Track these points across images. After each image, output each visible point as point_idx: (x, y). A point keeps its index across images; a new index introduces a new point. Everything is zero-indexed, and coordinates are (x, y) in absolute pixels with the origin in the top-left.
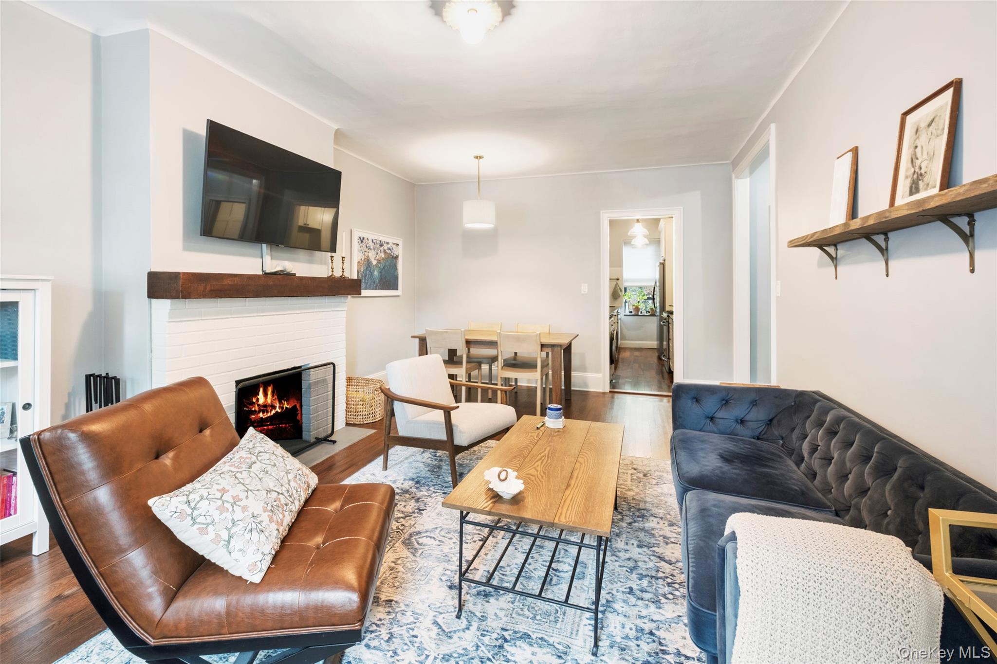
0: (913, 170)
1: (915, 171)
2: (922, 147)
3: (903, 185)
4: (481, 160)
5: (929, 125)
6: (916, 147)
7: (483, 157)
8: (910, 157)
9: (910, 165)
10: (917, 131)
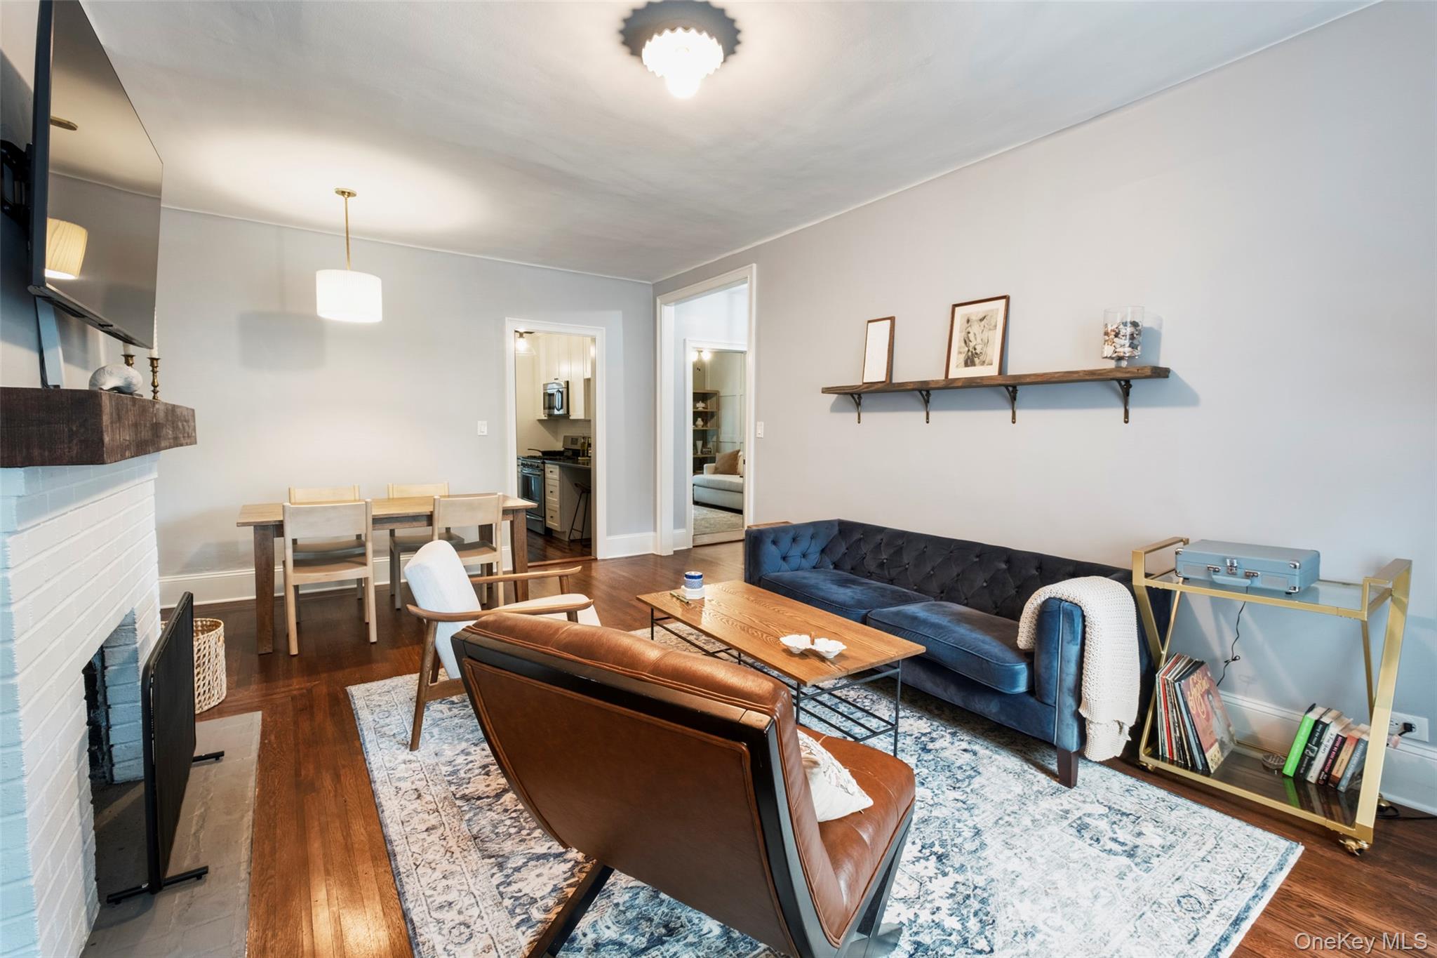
0: (967, 349)
1: (969, 350)
2: (975, 334)
3: (957, 359)
4: (350, 199)
5: (981, 320)
6: (969, 333)
7: (355, 195)
8: (962, 339)
9: (963, 344)
10: (968, 321)
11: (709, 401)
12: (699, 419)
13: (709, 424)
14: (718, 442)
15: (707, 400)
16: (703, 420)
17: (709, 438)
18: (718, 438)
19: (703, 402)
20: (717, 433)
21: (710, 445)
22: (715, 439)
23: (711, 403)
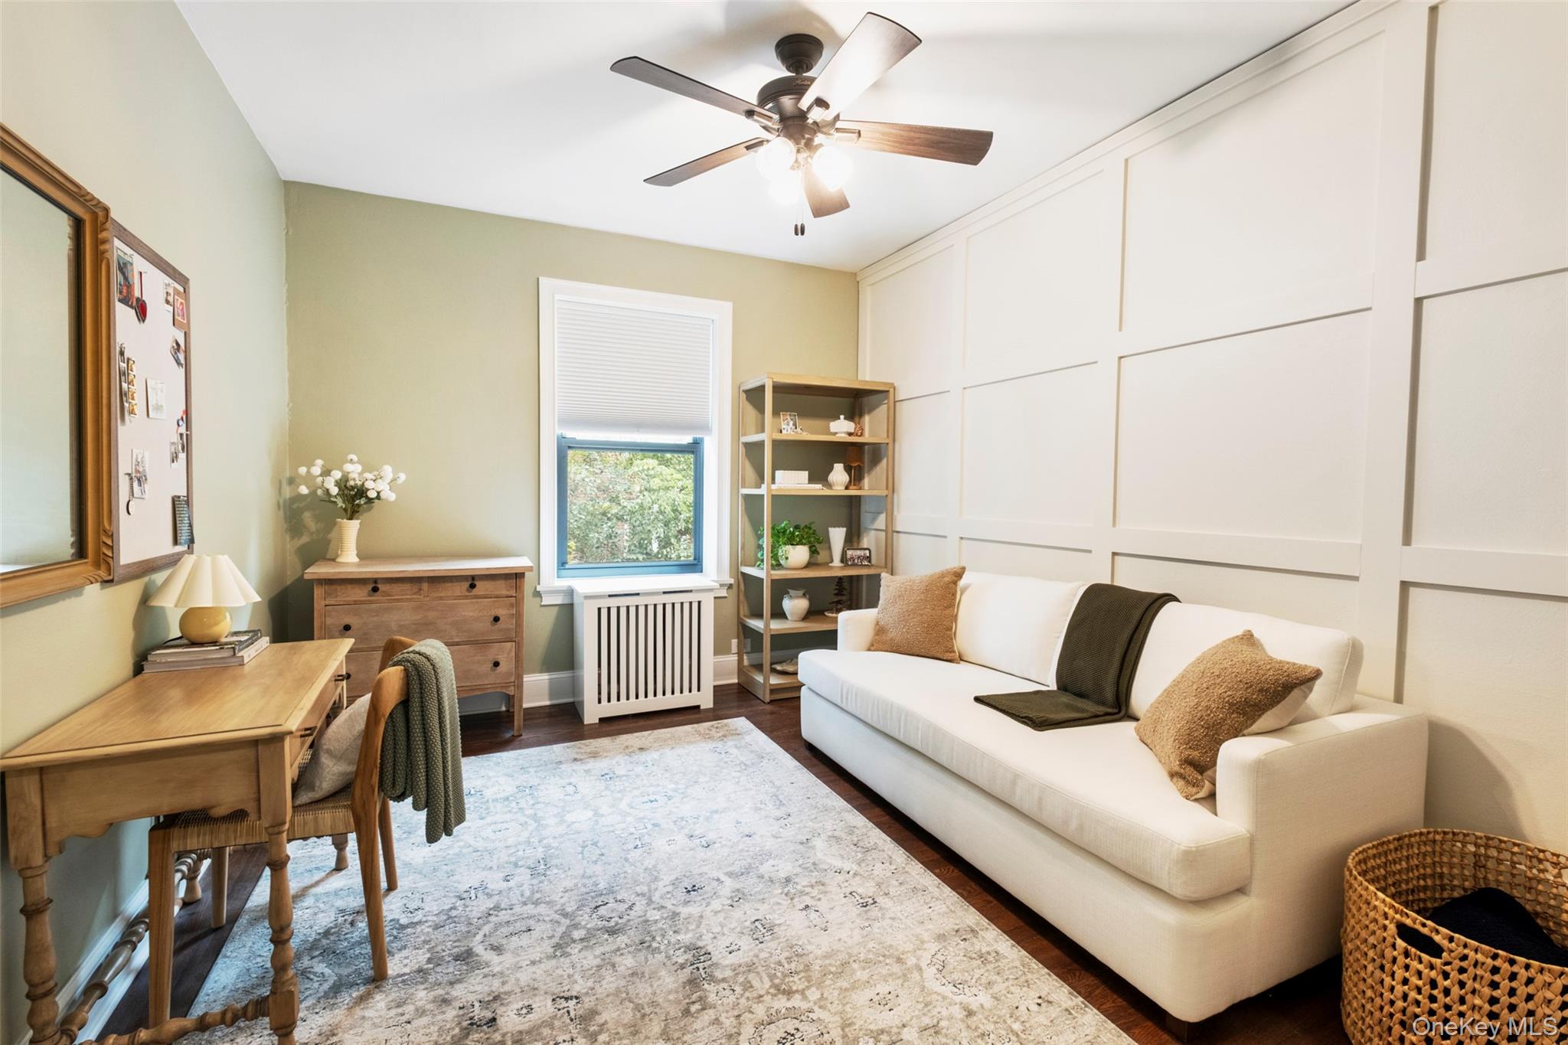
11: (867, 418)
12: (839, 468)
13: (866, 482)
14: (890, 532)
15: (861, 415)
16: (848, 469)
17: (865, 518)
18: (890, 520)
19: (850, 417)
20: (885, 504)
21: (869, 540)
22: (881, 522)
23: (871, 429)
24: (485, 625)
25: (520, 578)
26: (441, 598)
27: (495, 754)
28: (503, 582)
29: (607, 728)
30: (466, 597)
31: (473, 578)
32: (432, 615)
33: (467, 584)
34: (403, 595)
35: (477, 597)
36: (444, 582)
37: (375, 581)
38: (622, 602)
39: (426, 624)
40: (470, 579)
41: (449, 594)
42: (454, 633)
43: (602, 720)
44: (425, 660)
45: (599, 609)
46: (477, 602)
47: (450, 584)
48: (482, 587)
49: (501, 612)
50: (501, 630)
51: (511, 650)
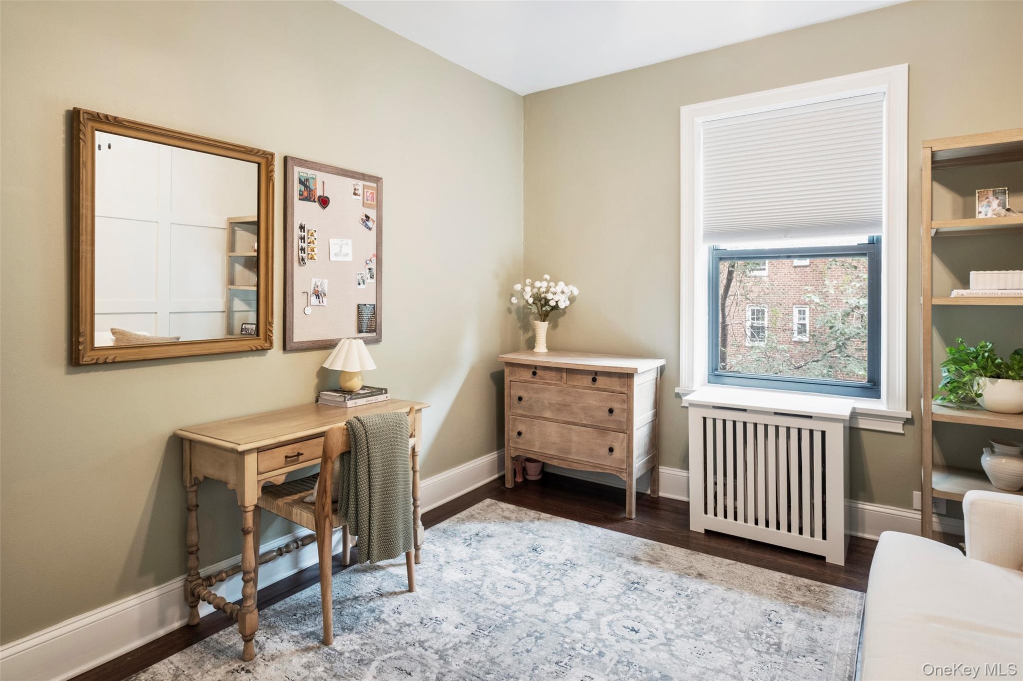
24: (604, 414)
25: (630, 378)
26: (574, 386)
27: (590, 526)
28: (617, 379)
29: (714, 543)
30: (591, 388)
31: (596, 373)
32: (569, 399)
33: (591, 378)
34: (551, 380)
35: (598, 389)
36: (577, 374)
37: (536, 367)
38: (730, 416)
39: (565, 406)
40: (594, 374)
41: (580, 384)
42: (582, 416)
43: (708, 532)
44: (359, 425)
45: (705, 419)
46: (598, 394)
47: (580, 376)
48: (602, 381)
49: (616, 406)
50: (615, 421)
51: (623, 441)
